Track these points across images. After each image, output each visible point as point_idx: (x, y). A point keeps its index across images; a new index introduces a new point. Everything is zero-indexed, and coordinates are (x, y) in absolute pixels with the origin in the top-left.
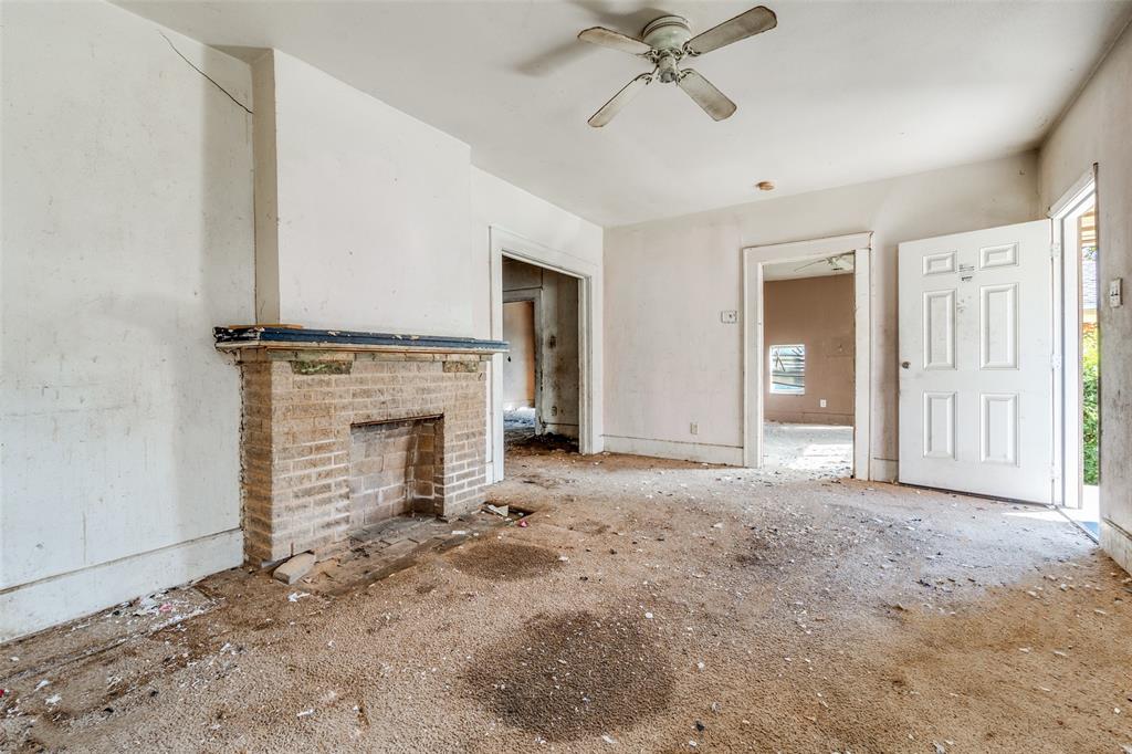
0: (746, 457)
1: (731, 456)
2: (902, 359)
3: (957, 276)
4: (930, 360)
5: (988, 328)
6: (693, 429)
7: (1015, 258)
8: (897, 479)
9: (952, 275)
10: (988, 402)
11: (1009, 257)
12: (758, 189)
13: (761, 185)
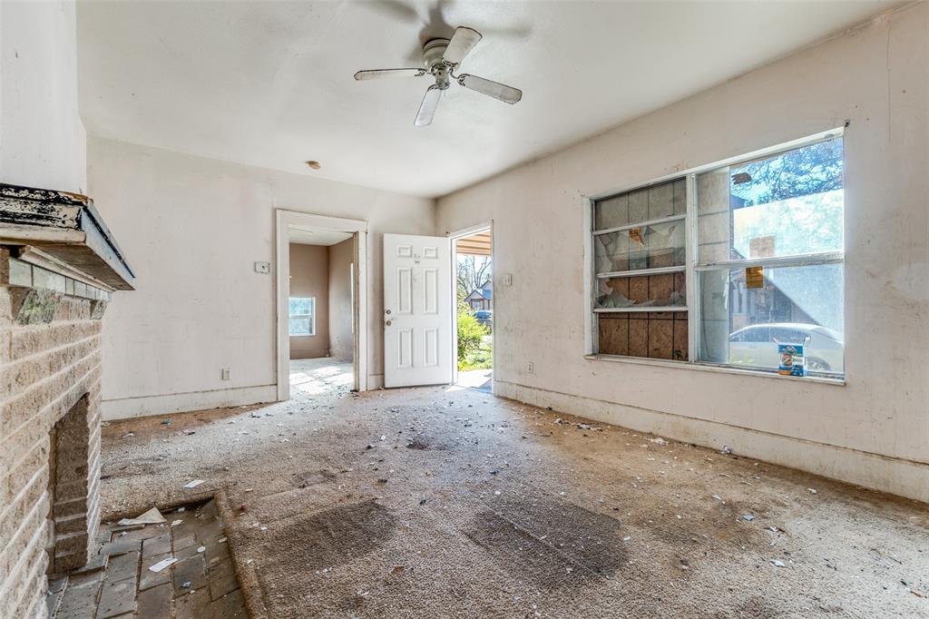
0: (279, 392)
1: (266, 394)
2: (386, 308)
3: (412, 260)
4: (401, 309)
5: (426, 291)
6: (224, 375)
7: (437, 254)
8: (383, 385)
9: (410, 259)
10: (427, 333)
11: (434, 255)
12: (308, 165)
13: (311, 163)
